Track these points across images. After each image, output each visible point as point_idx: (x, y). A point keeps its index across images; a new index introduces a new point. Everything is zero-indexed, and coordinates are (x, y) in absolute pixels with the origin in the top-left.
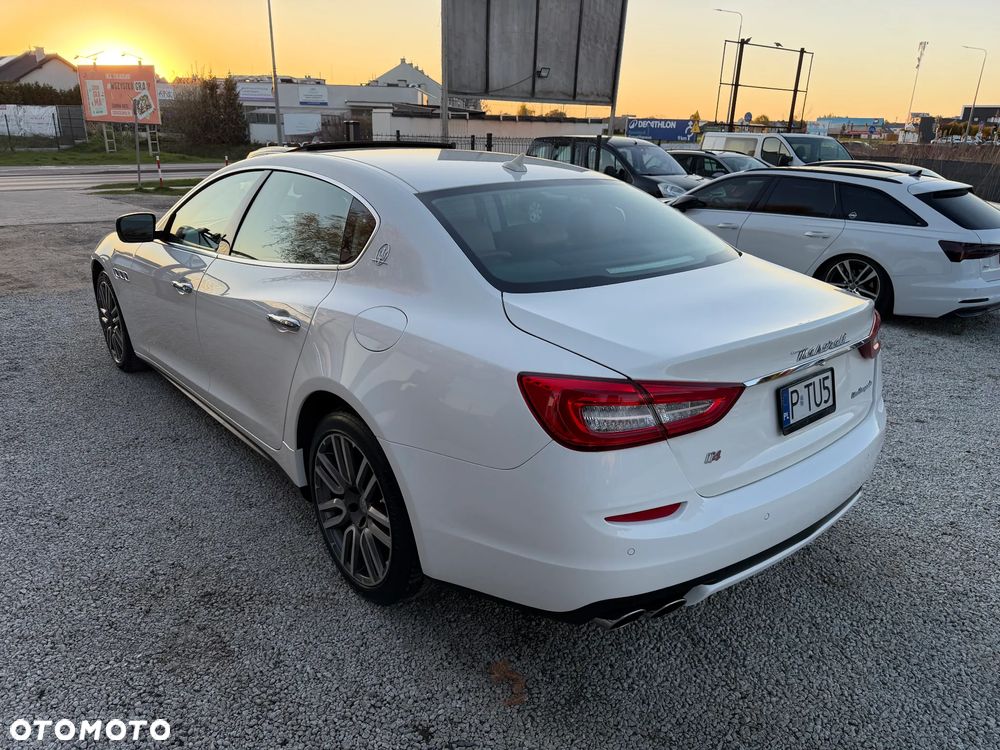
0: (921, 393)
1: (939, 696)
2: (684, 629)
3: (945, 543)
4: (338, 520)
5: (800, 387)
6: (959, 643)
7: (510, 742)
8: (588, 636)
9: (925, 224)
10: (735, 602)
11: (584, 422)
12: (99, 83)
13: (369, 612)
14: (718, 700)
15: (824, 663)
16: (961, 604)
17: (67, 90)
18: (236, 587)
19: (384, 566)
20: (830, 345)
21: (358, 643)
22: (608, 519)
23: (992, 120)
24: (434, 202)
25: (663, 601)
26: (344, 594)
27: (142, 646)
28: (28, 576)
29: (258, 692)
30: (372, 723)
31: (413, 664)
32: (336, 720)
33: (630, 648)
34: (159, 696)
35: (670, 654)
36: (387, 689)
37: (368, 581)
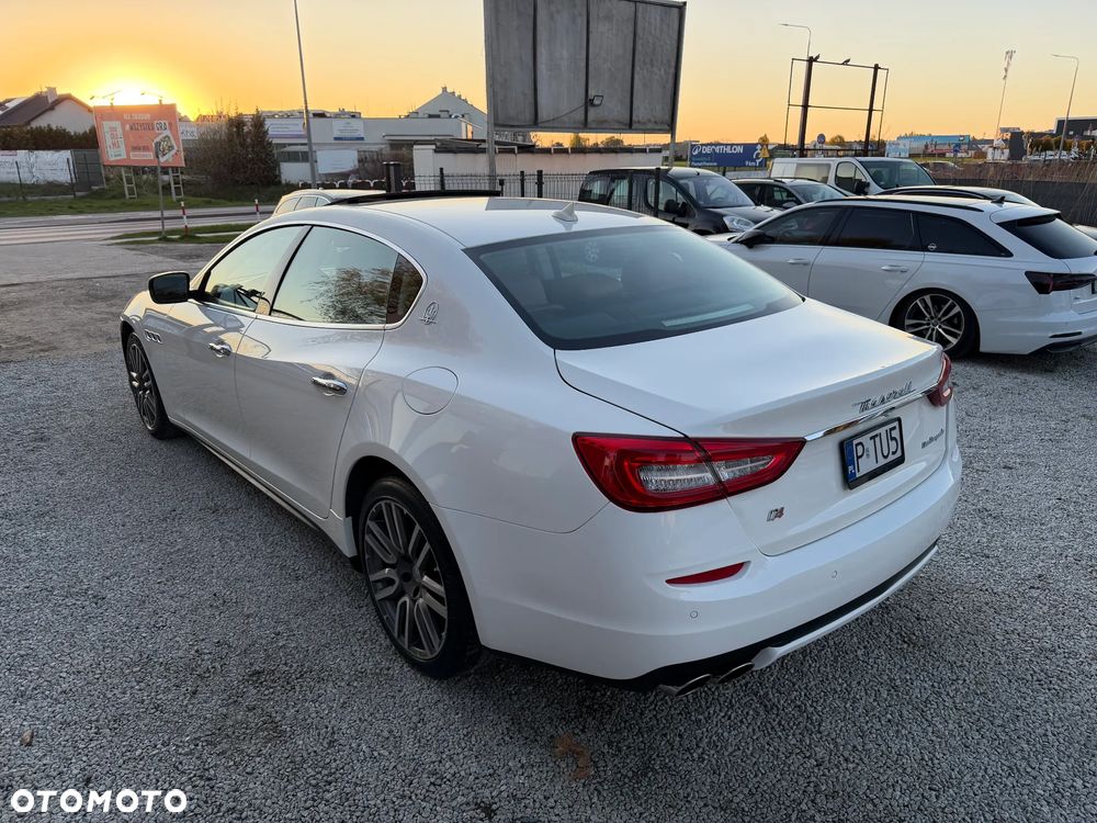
0: (1010, 437)
1: (1024, 758)
2: (756, 695)
3: (1032, 598)
4: (391, 590)
5: (865, 439)
6: (1046, 703)
7: (575, 817)
8: (656, 705)
9: (1009, 254)
10: (810, 666)
11: (641, 482)
12: (117, 124)
13: (426, 686)
14: (792, 768)
15: (904, 727)
16: (1048, 661)
17: (81, 131)
18: (286, 664)
19: (440, 637)
20: (894, 395)
21: (415, 719)
22: (669, 582)
23: (1088, 133)
24: (482, 257)
25: (730, 666)
26: (399, 668)
27: (190, 729)
28: (67, 659)
29: (313, 773)
30: (432, 802)
31: (473, 739)
32: (395, 799)
33: (701, 717)
34: (209, 779)
35: (741, 722)
36: (447, 766)
37: (423, 654)
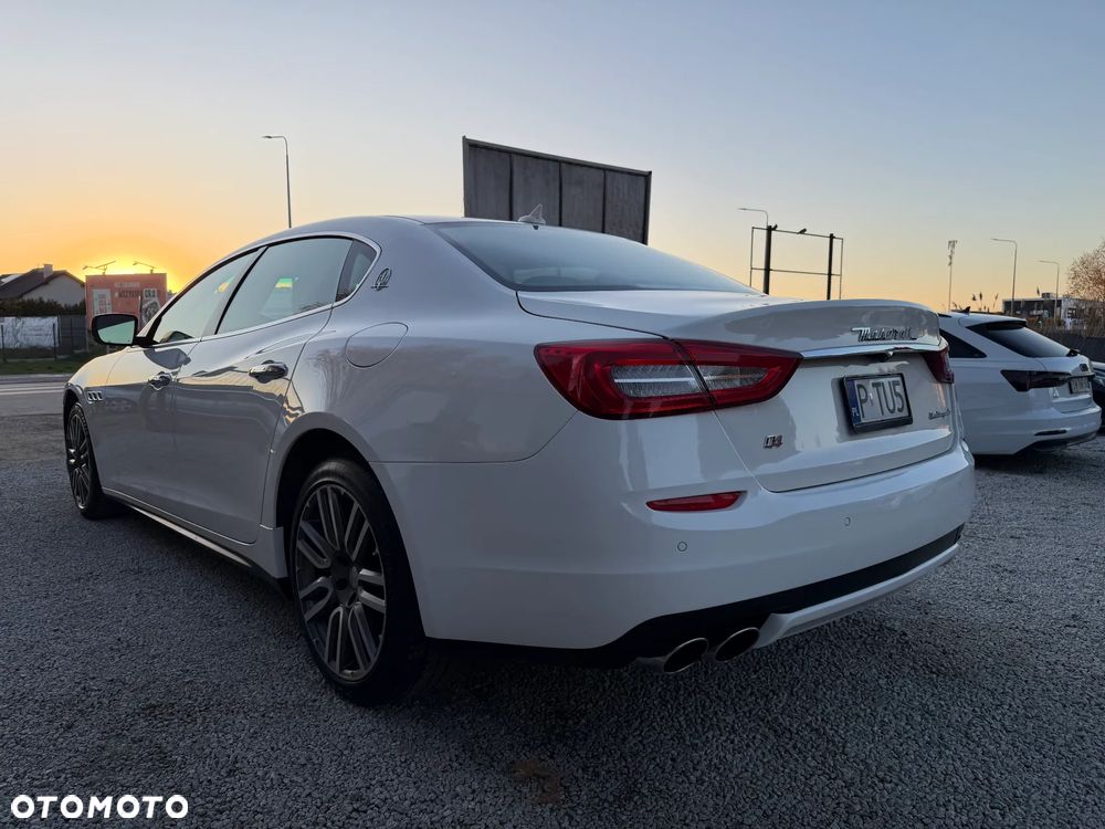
2: (763, 721)
4: (322, 605)
5: (868, 385)
9: (982, 355)
10: (825, 693)
11: (615, 385)
12: (107, 292)
13: (358, 715)
15: (946, 747)
17: (72, 304)
18: (189, 698)
19: (377, 642)
20: (895, 334)
21: (341, 746)
22: (650, 505)
23: (1034, 312)
27: (56, 761)
29: (202, 802)
31: (413, 764)
33: (697, 741)
35: (747, 745)
36: (376, 792)
37: (357, 675)
